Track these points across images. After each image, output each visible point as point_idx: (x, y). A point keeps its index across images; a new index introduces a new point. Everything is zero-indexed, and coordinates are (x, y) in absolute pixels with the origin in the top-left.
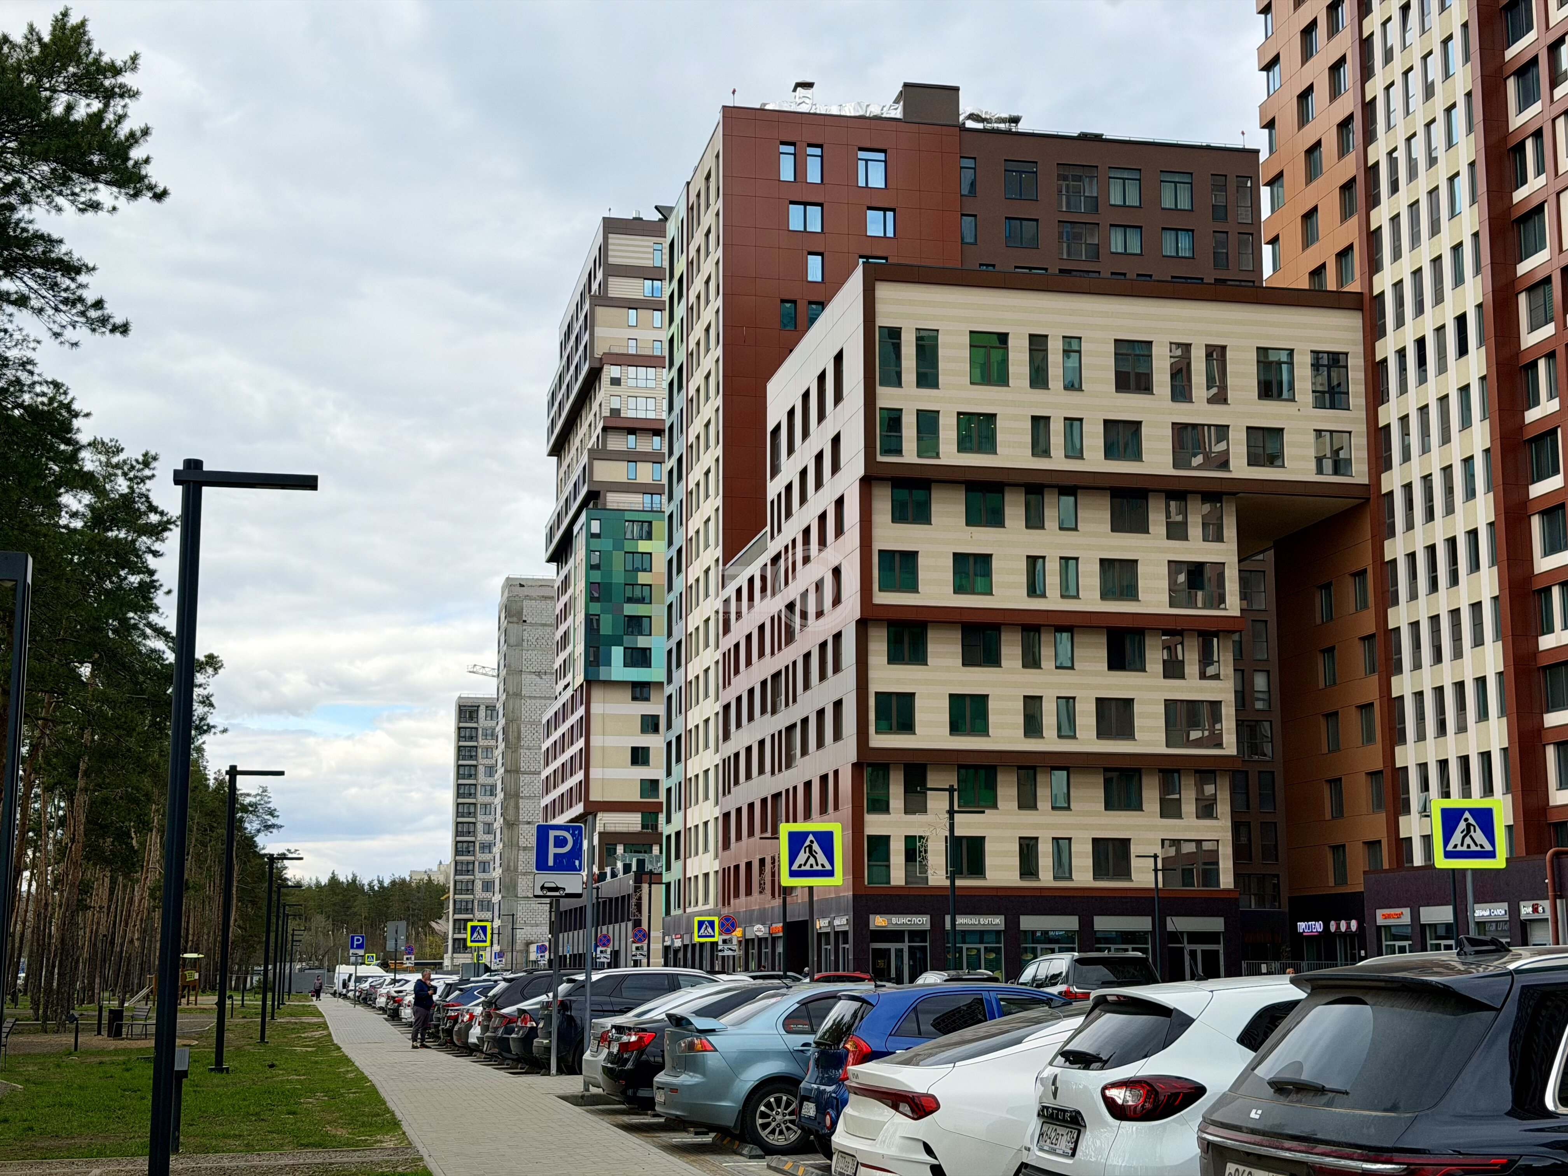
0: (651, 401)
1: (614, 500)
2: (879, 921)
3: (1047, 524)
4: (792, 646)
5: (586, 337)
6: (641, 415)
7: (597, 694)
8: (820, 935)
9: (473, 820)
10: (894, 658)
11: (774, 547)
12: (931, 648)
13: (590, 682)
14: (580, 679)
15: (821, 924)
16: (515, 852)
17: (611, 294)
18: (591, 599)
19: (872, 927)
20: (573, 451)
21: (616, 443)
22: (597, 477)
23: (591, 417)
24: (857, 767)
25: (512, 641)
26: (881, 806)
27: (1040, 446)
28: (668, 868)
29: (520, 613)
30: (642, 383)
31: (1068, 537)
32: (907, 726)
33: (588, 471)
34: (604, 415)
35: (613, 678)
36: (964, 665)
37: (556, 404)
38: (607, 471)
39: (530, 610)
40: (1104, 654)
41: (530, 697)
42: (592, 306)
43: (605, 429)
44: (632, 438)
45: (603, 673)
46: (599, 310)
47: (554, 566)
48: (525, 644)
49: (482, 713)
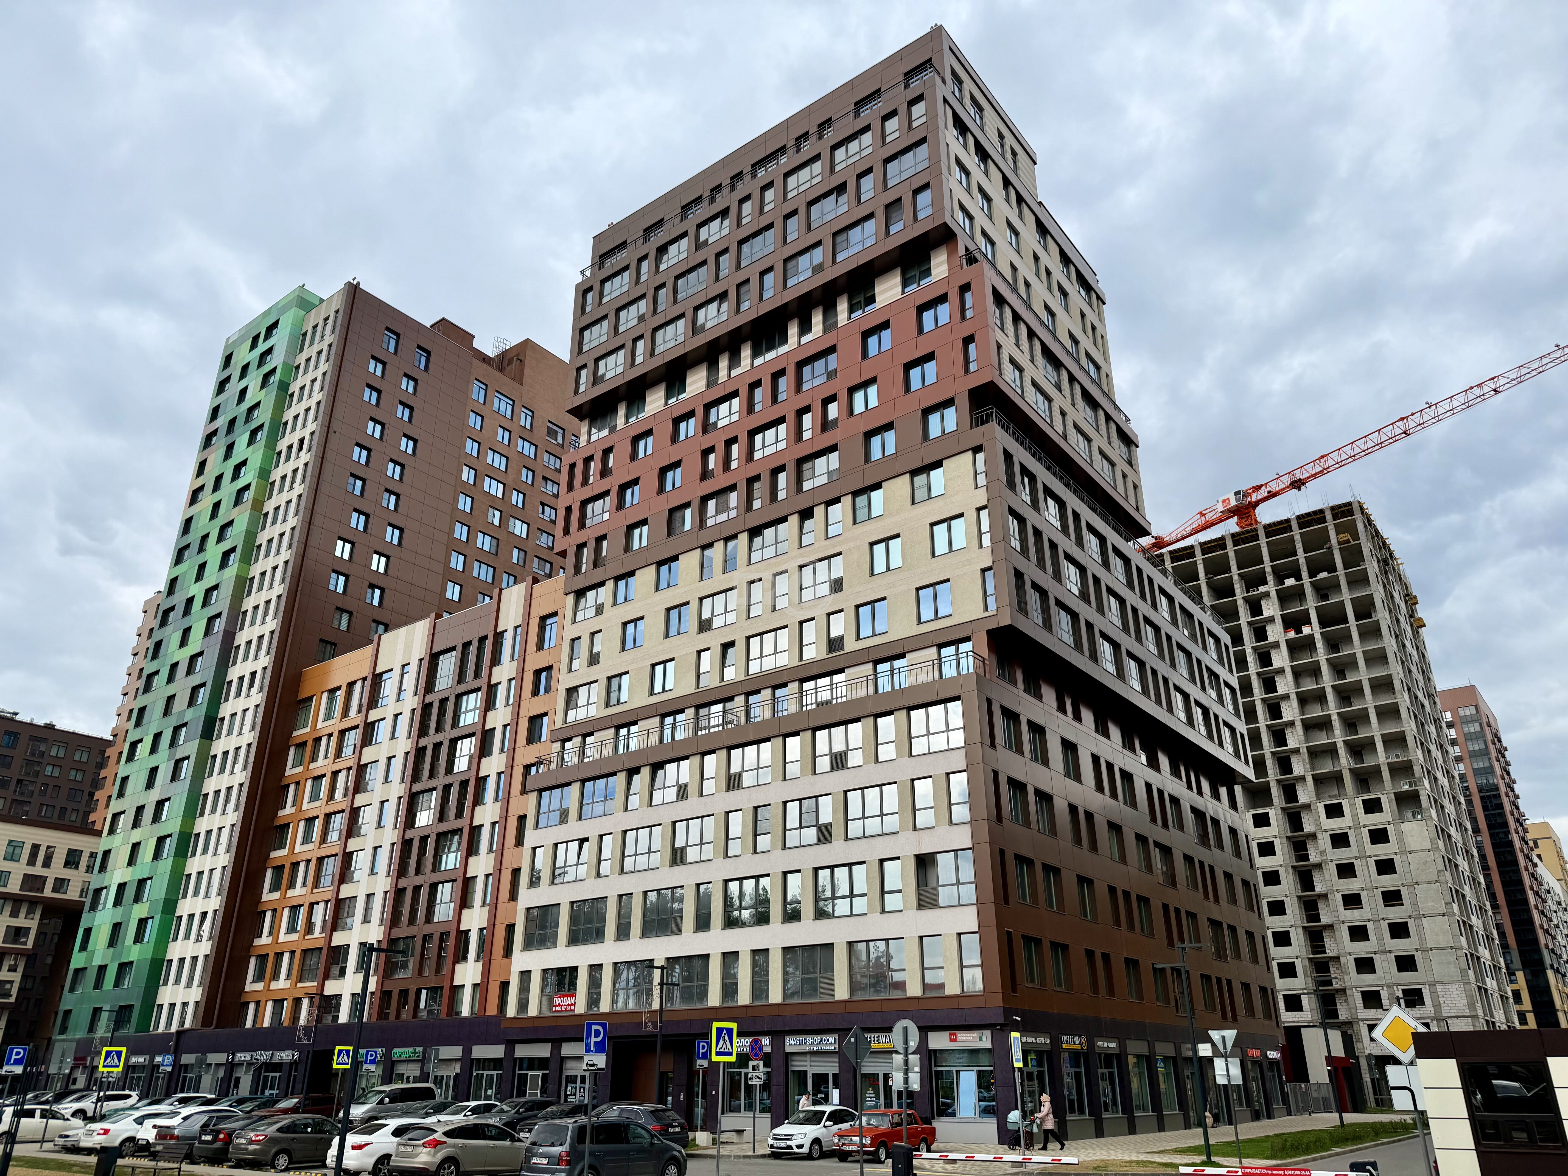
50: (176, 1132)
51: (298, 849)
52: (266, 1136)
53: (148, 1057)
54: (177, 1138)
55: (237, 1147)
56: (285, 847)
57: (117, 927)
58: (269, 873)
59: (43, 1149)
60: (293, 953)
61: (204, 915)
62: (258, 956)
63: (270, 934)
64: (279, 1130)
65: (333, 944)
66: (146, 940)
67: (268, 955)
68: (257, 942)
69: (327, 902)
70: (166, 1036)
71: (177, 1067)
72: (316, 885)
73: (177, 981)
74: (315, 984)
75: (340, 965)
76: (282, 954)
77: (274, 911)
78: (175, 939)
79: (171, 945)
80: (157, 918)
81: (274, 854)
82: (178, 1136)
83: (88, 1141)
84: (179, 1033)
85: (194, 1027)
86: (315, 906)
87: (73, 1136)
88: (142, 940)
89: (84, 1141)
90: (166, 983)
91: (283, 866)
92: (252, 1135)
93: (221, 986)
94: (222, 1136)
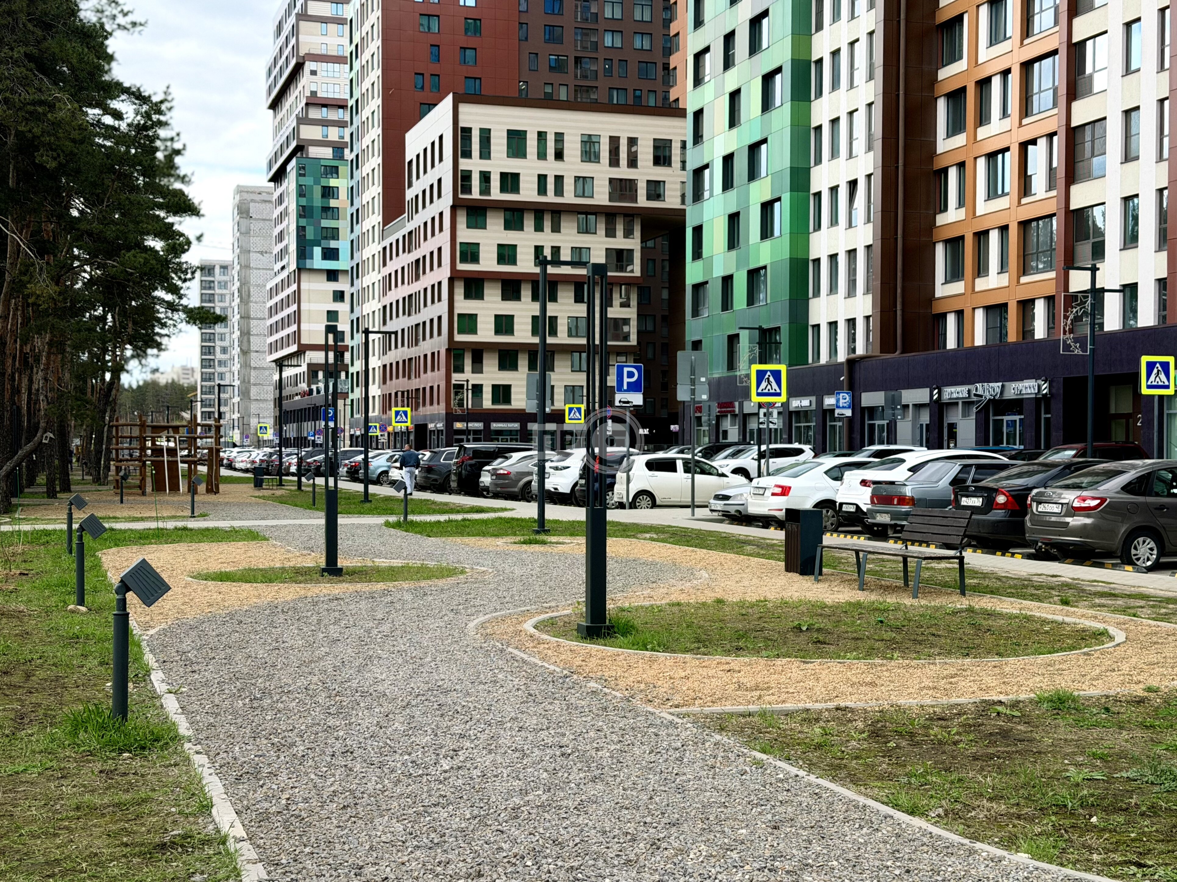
0: (337, 86)
1: (314, 152)
2: (458, 425)
3: (545, 230)
4: (418, 283)
5: (293, 41)
6: (331, 96)
7: (304, 277)
8: (431, 431)
9: (213, 344)
10: (468, 296)
11: (410, 226)
12: (486, 292)
13: (300, 269)
14: (293, 266)
15: (431, 426)
16: (248, 370)
17: (310, 12)
18: (300, 216)
19: (455, 428)
20: (284, 111)
21: (315, 114)
22: (303, 136)
23: (297, 93)
24: (448, 350)
25: (243, 230)
26: (460, 369)
27: (542, 189)
28: (352, 391)
29: (248, 212)
30: (331, 74)
31: (556, 236)
32: (473, 331)
33: (296, 131)
34: (306, 95)
35: (315, 267)
36: (502, 300)
37: (272, 77)
38: (309, 132)
39: (254, 208)
40: (572, 294)
41: (256, 269)
42: (298, 20)
43: (307, 104)
44: (324, 110)
45: (308, 264)
46: (302, 24)
47: (272, 184)
48: (252, 232)
49: (217, 270)
50: (908, 491)
51: (984, 54)
52: (1103, 500)
53: (813, 399)
54: (912, 501)
55: (1041, 519)
56: (961, 58)
57: (734, 219)
58: (942, 105)
59: (697, 516)
60: (1004, 229)
61: (853, 184)
62: (947, 242)
63: (961, 204)
64: (1127, 488)
65: (1072, 207)
66: (777, 233)
67: (962, 238)
68: (941, 219)
69: (1051, 136)
70: (833, 368)
71: (858, 411)
72: (1026, 110)
73: (833, 288)
74: (1052, 275)
75: (1092, 240)
76: (986, 233)
77: (961, 165)
78: (818, 227)
79: (814, 238)
80: (786, 197)
81: (944, 73)
82: (912, 499)
83: (759, 505)
84: (851, 362)
85: (870, 353)
86: (1030, 147)
87: (735, 496)
88: (772, 234)
89: (754, 505)
90: (817, 293)
91: (963, 89)
92: (1070, 497)
93: (899, 291)
94: (1001, 499)
